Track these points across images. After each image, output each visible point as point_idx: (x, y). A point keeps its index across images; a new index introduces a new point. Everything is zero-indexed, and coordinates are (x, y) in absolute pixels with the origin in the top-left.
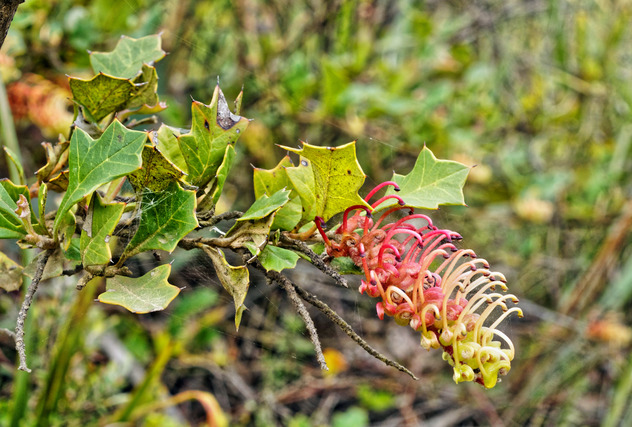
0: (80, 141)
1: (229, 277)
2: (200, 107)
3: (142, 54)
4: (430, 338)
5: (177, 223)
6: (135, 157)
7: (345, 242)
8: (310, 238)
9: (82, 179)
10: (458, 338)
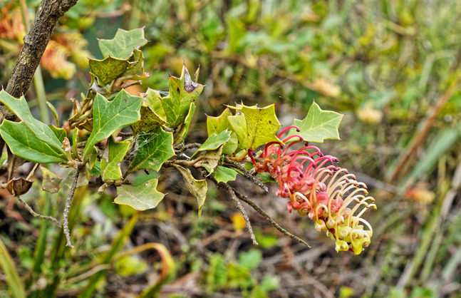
0: (100, 102)
1: (194, 186)
2: (174, 79)
3: (132, 41)
4: (320, 224)
5: (161, 152)
6: (136, 113)
7: (266, 164)
8: (243, 160)
9: (102, 126)
10: (338, 224)
